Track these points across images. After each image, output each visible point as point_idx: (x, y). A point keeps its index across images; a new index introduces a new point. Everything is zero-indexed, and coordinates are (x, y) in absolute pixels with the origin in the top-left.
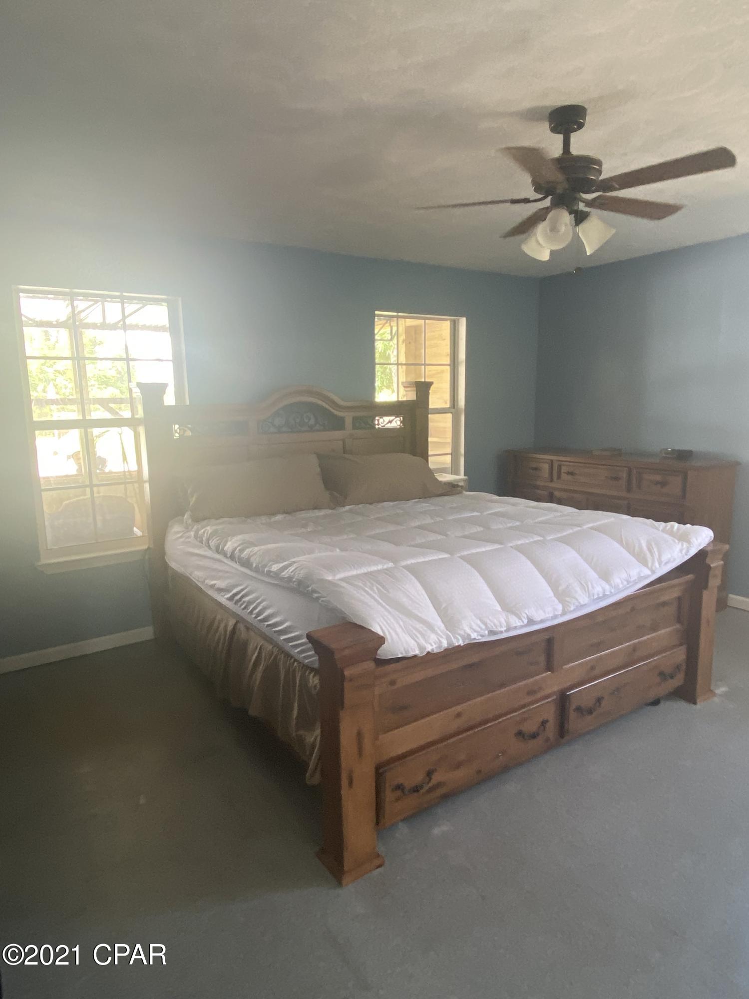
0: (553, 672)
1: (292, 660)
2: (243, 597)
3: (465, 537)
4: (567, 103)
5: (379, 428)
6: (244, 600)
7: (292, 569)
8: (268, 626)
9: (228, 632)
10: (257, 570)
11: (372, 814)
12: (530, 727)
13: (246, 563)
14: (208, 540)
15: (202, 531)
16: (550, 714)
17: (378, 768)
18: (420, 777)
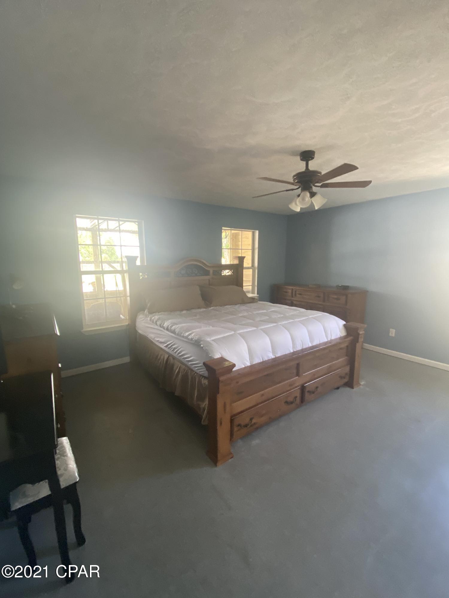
0: (299, 377)
1: (194, 372)
2: (172, 346)
3: (261, 321)
4: (307, 150)
5: (223, 275)
6: (172, 347)
7: (193, 335)
8: (183, 358)
9: (165, 360)
10: (178, 335)
11: (229, 437)
12: (290, 399)
13: (174, 332)
14: (156, 322)
15: (153, 318)
16: (298, 394)
17: (231, 417)
18: (247, 421)
